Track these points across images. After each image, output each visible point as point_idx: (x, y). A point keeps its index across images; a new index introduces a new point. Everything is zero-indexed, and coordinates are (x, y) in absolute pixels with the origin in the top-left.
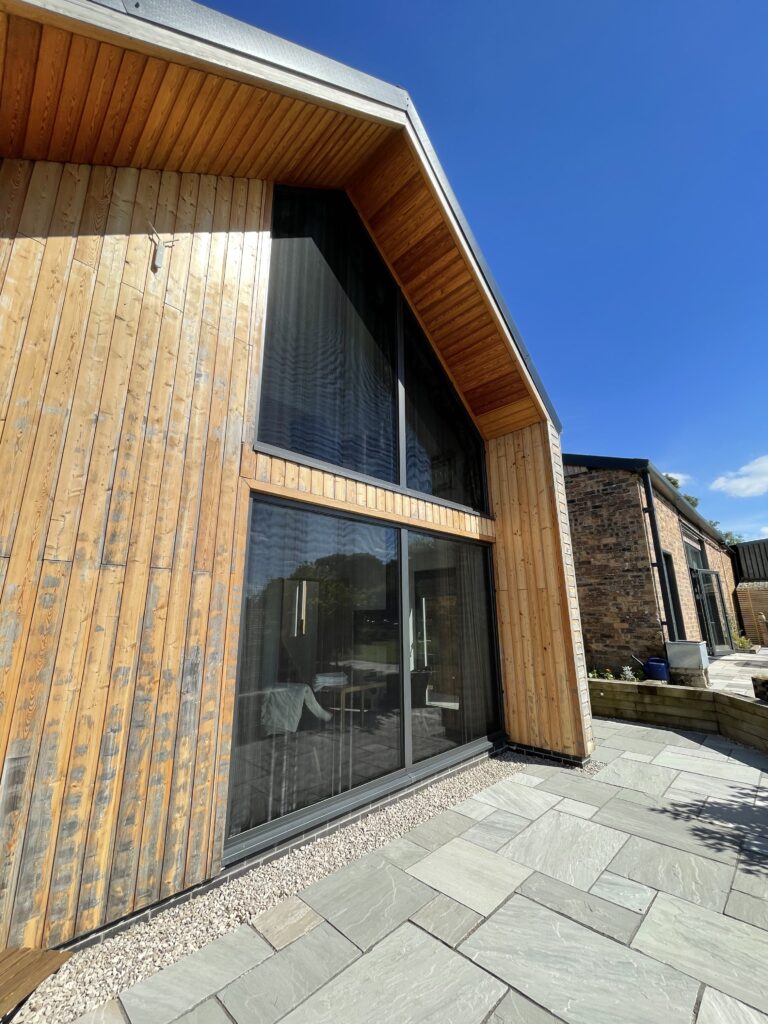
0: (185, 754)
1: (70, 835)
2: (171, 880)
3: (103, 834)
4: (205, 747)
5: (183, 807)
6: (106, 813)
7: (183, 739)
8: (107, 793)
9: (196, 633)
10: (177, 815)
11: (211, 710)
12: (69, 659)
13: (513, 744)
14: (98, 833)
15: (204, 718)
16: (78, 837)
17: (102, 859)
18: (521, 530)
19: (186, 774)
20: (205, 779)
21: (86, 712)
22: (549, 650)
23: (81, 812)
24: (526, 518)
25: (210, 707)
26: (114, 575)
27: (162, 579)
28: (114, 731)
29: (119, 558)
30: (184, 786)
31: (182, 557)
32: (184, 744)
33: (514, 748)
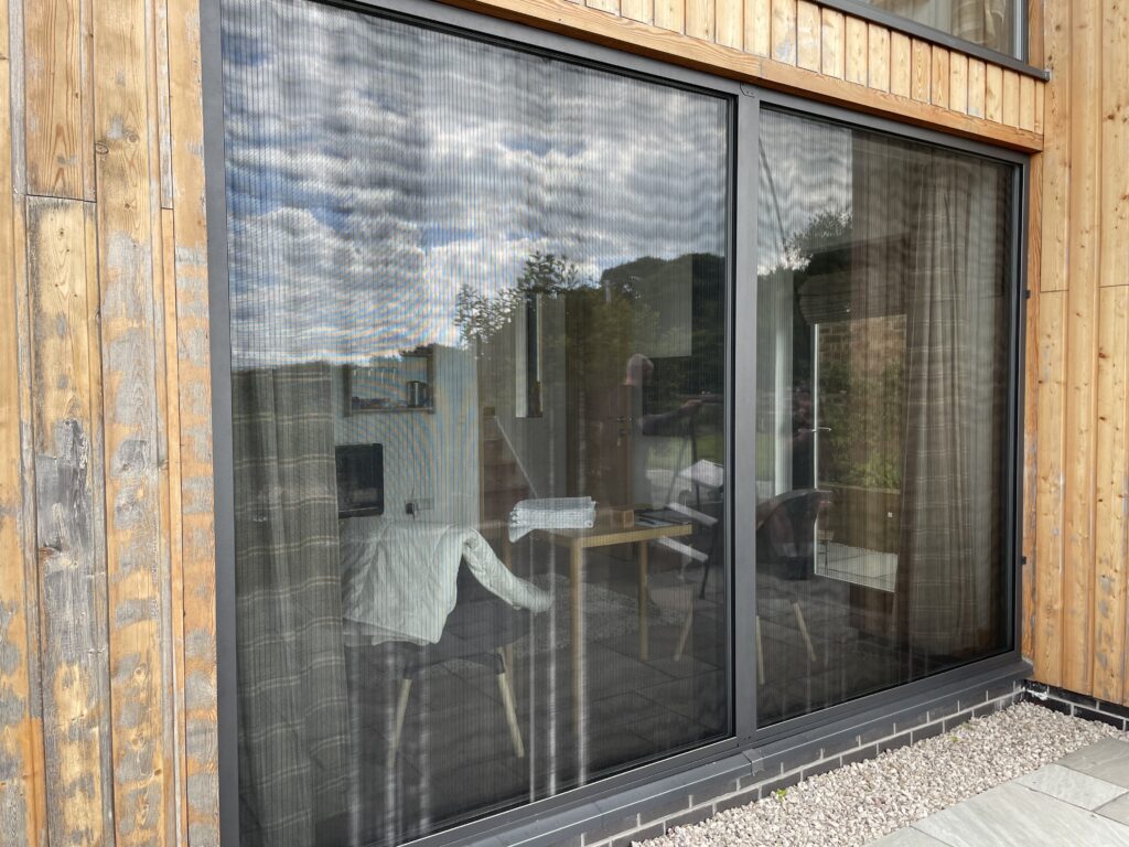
0: (74, 706)
4: (137, 691)
5: (88, 832)
7: (63, 671)
9: (63, 385)
11: (144, 595)
13: (1040, 687)
15: (122, 618)
19: (86, 755)
20: (146, 767)
25: (139, 585)
30: (85, 783)
32: (68, 682)
33: (1044, 696)
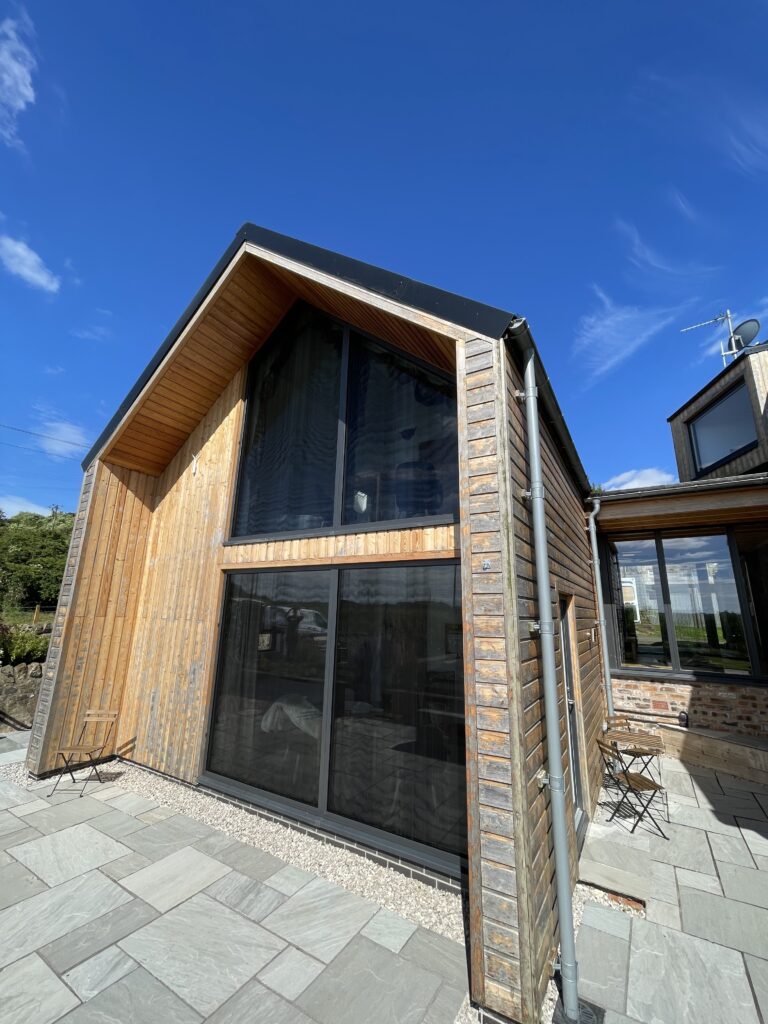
1: (160, 729)
2: (181, 771)
3: (167, 734)
5: (187, 739)
6: (168, 726)
8: (169, 717)
9: (196, 653)
10: (185, 742)
12: (164, 658)
16: (162, 731)
17: (166, 744)
19: (189, 724)
20: (194, 730)
21: (166, 681)
23: (163, 721)
26: (176, 622)
27: (188, 623)
28: (172, 692)
29: (177, 616)
31: (194, 615)
32: (189, 709)
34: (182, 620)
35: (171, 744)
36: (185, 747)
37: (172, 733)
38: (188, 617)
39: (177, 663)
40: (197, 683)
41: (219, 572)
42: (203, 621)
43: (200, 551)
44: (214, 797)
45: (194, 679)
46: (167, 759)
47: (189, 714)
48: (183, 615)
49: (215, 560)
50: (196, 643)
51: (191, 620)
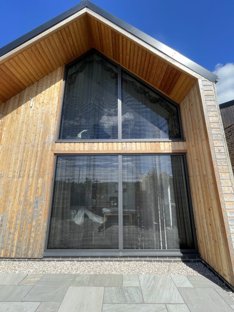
1: (10, 235)
2: (29, 254)
3: (16, 237)
4: (39, 223)
5: (33, 237)
6: (17, 233)
8: (17, 228)
9: (38, 193)
10: (31, 238)
11: (41, 213)
12: (11, 198)
14: (15, 236)
15: (39, 215)
16: (11, 236)
17: (15, 242)
18: (194, 143)
19: (34, 229)
20: (39, 231)
21: (14, 209)
22: (211, 211)
23: (12, 231)
24: (196, 137)
26: (21, 179)
27: (30, 179)
28: (19, 215)
29: (21, 175)
30: (33, 231)
31: (35, 174)
32: (34, 221)
34: (26, 177)
35: (19, 241)
36: (32, 241)
37: (20, 236)
38: (31, 176)
39: (22, 199)
40: (40, 208)
41: (53, 155)
42: (43, 177)
43: (38, 144)
44: (54, 261)
45: (37, 206)
46: (16, 250)
47: (34, 224)
48: (26, 175)
49: (50, 148)
50: (37, 188)
51: (33, 177)
